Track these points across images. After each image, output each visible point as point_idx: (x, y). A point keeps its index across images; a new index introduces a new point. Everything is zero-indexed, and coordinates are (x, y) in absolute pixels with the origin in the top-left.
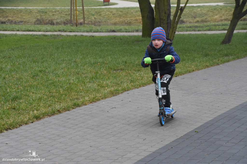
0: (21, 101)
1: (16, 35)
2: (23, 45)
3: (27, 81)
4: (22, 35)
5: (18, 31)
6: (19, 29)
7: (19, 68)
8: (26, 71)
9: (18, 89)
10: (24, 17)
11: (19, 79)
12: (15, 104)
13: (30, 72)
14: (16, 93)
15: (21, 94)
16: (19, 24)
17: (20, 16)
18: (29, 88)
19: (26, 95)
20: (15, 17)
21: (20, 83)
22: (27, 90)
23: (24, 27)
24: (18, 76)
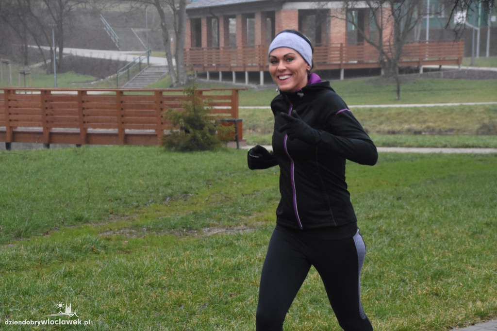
0: (450, 281)
1: (440, 155)
2: (453, 173)
3: (462, 243)
4: (452, 155)
5: (445, 146)
6: (447, 143)
7: (445, 217)
8: (459, 222)
9: (444, 256)
10: (457, 122)
11: (445, 238)
12: (438, 286)
13: (466, 226)
14: (441, 264)
15: (451, 268)
16: (447, 135)
17: (449, 120)
18: (465, 256)
19: (459, 270)
20: (441, 121)
21: (447, 245)
22: (462, 260)
23: (456, 140)
24: (444, 232)
